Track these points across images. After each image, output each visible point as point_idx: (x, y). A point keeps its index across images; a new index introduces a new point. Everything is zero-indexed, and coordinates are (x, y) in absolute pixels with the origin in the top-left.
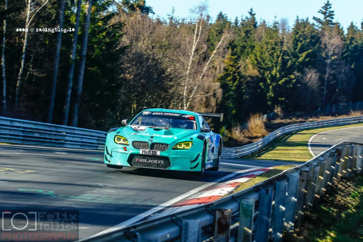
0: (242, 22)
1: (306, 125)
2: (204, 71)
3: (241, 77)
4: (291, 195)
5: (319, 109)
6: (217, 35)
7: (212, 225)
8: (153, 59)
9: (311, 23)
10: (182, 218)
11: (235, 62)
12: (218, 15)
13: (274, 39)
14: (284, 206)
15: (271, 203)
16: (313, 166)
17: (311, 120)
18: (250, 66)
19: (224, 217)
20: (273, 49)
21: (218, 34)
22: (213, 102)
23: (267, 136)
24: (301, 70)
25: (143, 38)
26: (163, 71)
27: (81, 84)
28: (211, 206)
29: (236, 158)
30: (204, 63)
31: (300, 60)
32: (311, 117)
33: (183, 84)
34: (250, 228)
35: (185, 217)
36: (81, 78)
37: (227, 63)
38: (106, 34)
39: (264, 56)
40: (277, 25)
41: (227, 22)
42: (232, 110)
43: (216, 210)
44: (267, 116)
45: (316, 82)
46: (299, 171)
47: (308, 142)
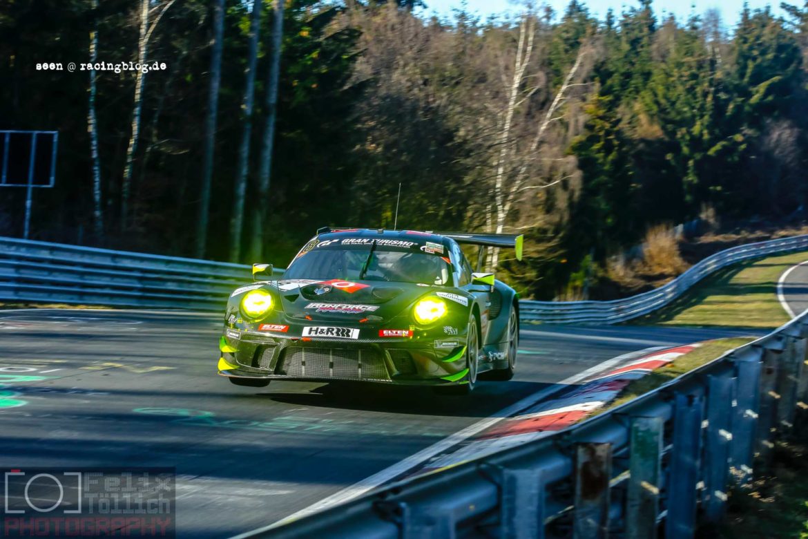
0: (622, 19)
1: (771, 245)
2: (540, 133)
3: (624, 141)
4: (744, 405)
5: (800, 208)
6: (566, 51)
7: (569, 480)
8: (428, 110)
9: (777, 17)
10: (501, 467)
11: (610, 110)
12: (570, 6)
13: (696, 54)
14: (729, 430)
15: (699, 424)
16: (792, 339)
17: (783, 233)
18: (643, 118)
19: (594, 459)
20: (694, 77)
21: (568, 47)
22: (562, 201)
23: (685, 273)
24: (755, 122)
25: (402, 63)
26: (450, 135)
27: (266, 169)
28: (566, 437)
29: (617, 325)
30: (542, 113)
31: (755, 99)
32: (783, 228)
33: (495, 163)
34: (654, 483)
35: (508, 464)
36: (267, 155)
37: (590, 113)
38: (319, 54)
39: (673, 95)
40: (698, 23)
41: (587, 20)
42: (606, 216)
43: (577, 444)
44: (684, 228)
45: (792, 148)
46: (760, 351)
47: (777, 284)
